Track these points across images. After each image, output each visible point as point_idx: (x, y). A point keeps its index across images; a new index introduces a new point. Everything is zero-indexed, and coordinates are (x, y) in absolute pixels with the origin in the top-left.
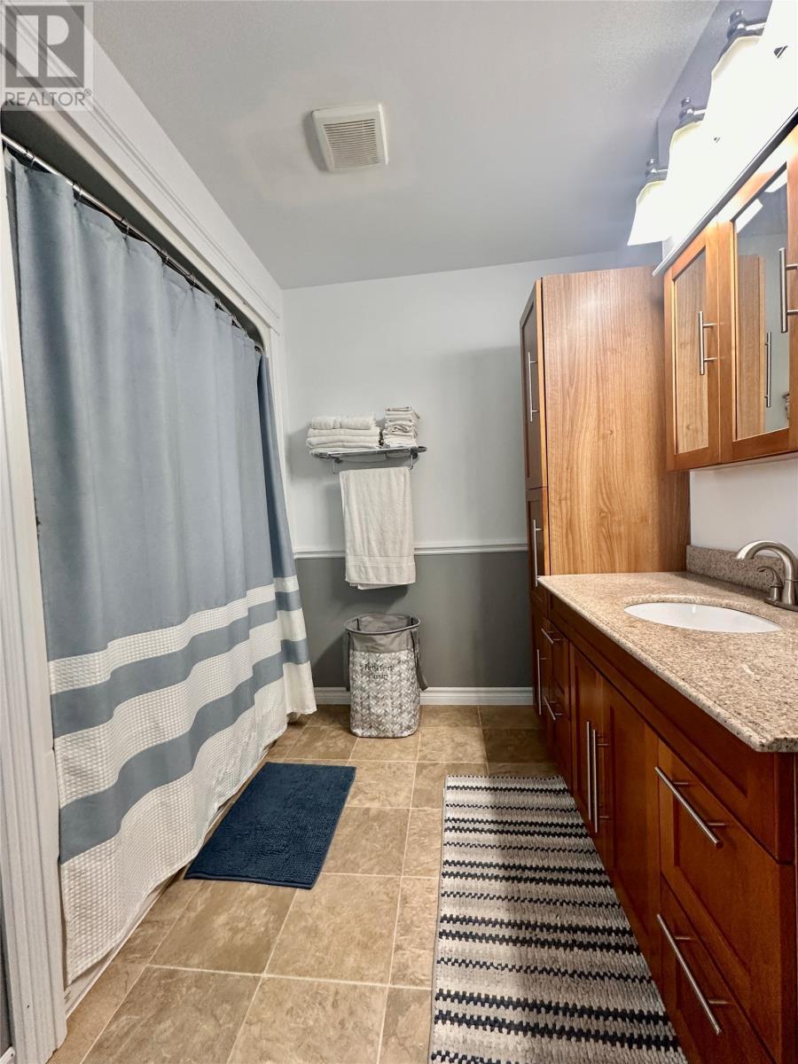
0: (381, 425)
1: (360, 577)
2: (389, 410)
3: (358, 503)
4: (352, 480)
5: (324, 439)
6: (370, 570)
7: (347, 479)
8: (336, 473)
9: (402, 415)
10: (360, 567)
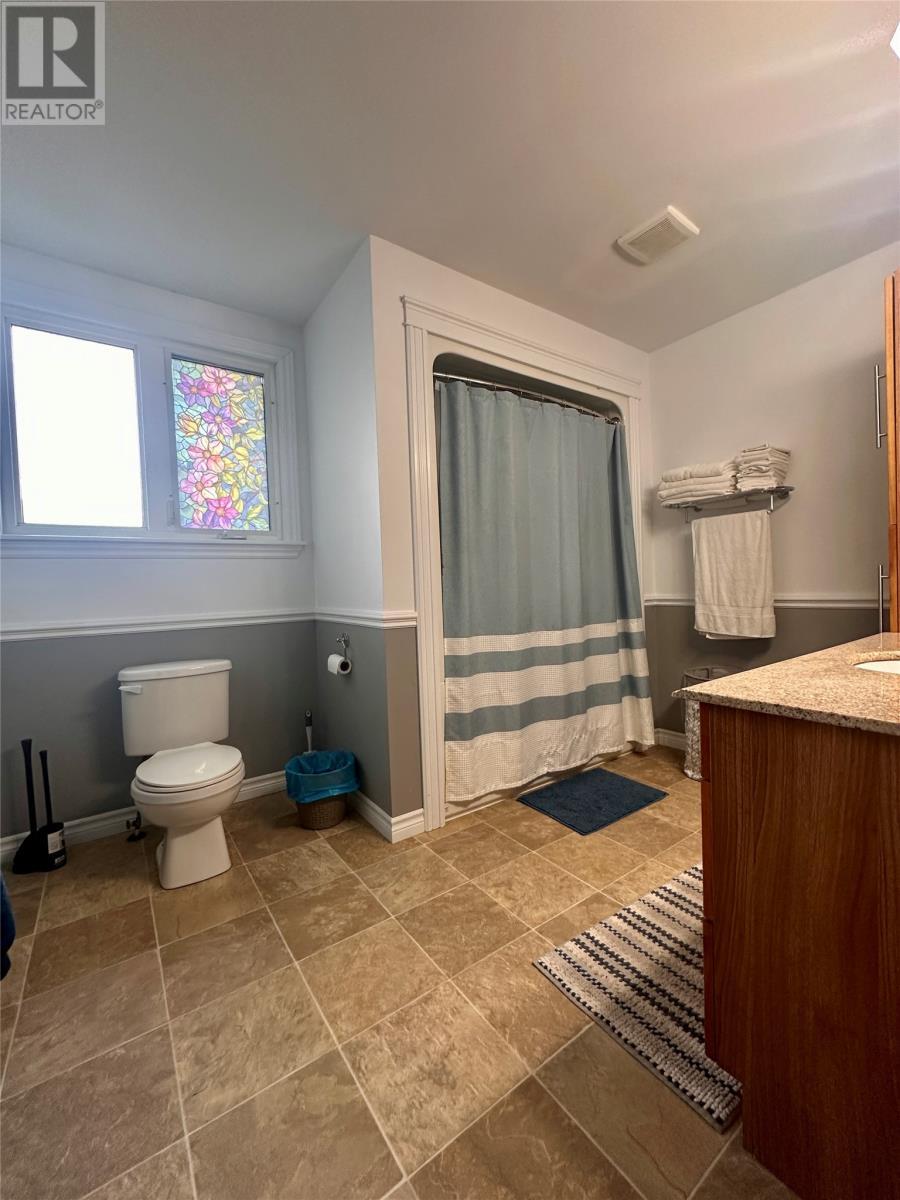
0: (736, 467)
1: (708, 625)
2: (744, 452)
3: (709, 551)
4: (704, 529)
5: (673, 491)
6: (719, 621)
7: (699, 528)
8: (688, 522)
9: (757, 454)
10: (708, 615)
